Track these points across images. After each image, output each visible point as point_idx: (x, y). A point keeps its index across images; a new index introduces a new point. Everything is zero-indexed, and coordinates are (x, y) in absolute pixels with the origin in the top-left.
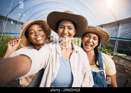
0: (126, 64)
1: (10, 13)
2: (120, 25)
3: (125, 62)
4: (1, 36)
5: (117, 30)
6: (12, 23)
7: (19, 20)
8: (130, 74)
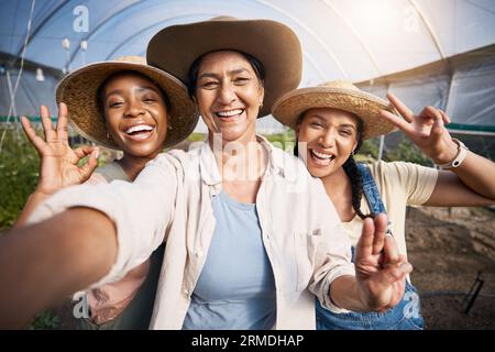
0: (478, 222)
1: (29, 40)
2: (455, 76)
3: (473, 214)
4: (3, 130)
5: (441, 96)
6: (40, 77)
7: (67, 67)
8: (491, 260)
